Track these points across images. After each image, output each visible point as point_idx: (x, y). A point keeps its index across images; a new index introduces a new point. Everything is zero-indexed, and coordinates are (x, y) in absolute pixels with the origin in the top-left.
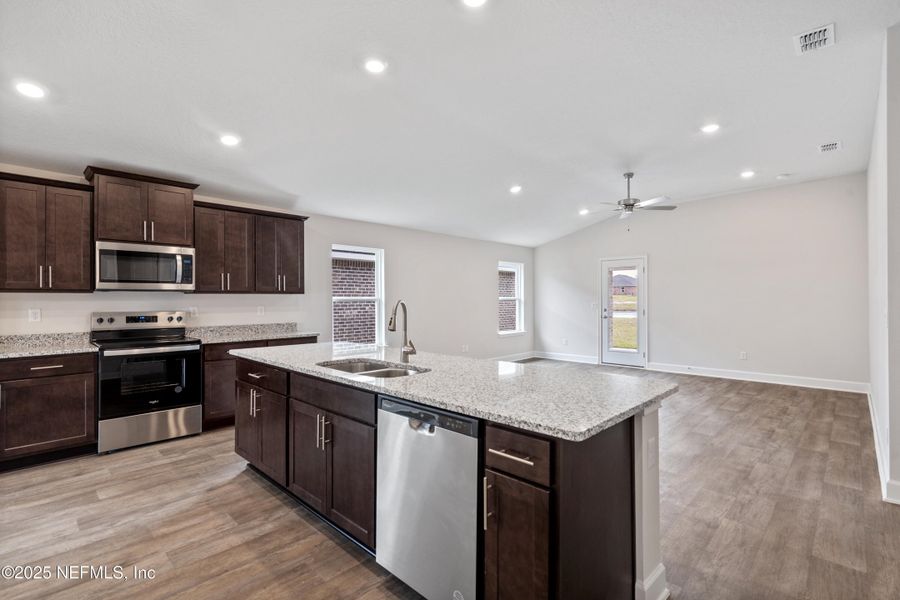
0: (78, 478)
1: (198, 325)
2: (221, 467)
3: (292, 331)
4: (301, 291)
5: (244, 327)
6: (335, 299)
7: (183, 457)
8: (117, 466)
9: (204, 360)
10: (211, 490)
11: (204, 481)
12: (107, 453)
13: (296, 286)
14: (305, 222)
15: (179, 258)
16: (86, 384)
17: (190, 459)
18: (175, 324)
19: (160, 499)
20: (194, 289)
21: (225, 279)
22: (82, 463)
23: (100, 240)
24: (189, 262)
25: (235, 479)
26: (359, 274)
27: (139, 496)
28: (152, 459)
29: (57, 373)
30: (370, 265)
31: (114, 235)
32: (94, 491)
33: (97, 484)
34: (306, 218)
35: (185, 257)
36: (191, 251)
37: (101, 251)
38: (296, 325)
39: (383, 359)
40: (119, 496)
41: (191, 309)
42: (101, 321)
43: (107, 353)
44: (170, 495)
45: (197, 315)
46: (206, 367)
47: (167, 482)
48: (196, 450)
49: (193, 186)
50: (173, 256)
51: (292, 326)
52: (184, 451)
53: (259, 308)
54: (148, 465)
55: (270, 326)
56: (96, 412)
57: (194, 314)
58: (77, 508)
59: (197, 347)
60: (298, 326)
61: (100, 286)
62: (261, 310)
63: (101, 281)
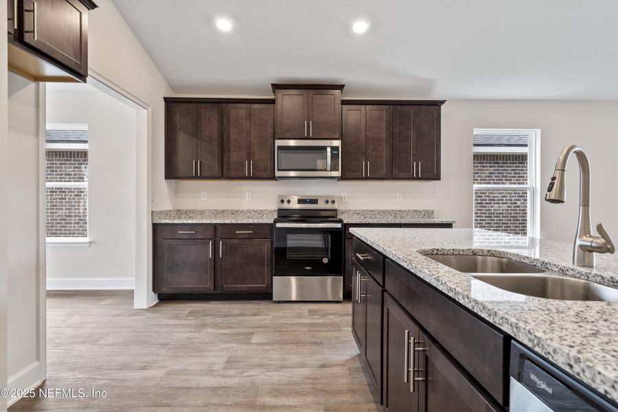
0: (254, 317)
1: (347, 208)
2: (344, 342)
3: (429, 217)
4: (437, 177)
5: (384, 212)
6: (476, 186)
7: (321, 321)
8: (278, 315)
9: (345, 238)
10: (323, 366)
11: (323, 354)
12: (279, 302)
13: (432, 173)
14: (443, 107)
15: (329, 150)
16: (266, 247)
17: (324, 325)
18: (330, 206)
19: (284, 359)
20: (340, 175)
21: (366, 166)
22: (262, 306)
23: (279, 139)
24: (336, 152)
25: (347, 361)
26: (509, 169)
27: (274, 350)
28: (300, 316)
29: (250, 237)
30: (522, 159)
31: (287, 135)
32: (253, 333)
33: (258, 327)
34: (443, 102)
35: (334, 149)
36: (337, 143)
37: (278, 147)
38: (433, 212)
39: (537, 256)
40: (262, 344)
41: (342, 195)
42: (282, 201)
43: (279, 225)
44: (294, 359)
45: (347, 200)
46: (347, 244)
47: (298, 343)
48: (332, 317)
49: (341, 87)
50: (324, 148)
51: (430, 213)
52: (324, 315)
53: (398, 194)
54: (295, 321)
55: (408, 212)
56: (272, 270)
57: (345, 199)
58: (235, 345)
59: (339, 225)
60: (435, 213)
61: (278, 174)
62: (400, 196)
63: (278, 170)
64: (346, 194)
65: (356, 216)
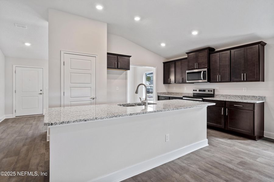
13: (254, 78)
15: (202, 72)
18: (210, 93)
24: (205, 73)
36: (205, 70)
37: (187, 73)
42: (194, 90)
43: (184, 98)
45: (219, 90)
49: (207, 48)
59: (201, 100)
61: (187, 82)
62: (245, 89)
63: (187, 80)
64: (219, 88)
65: (222, 97)
